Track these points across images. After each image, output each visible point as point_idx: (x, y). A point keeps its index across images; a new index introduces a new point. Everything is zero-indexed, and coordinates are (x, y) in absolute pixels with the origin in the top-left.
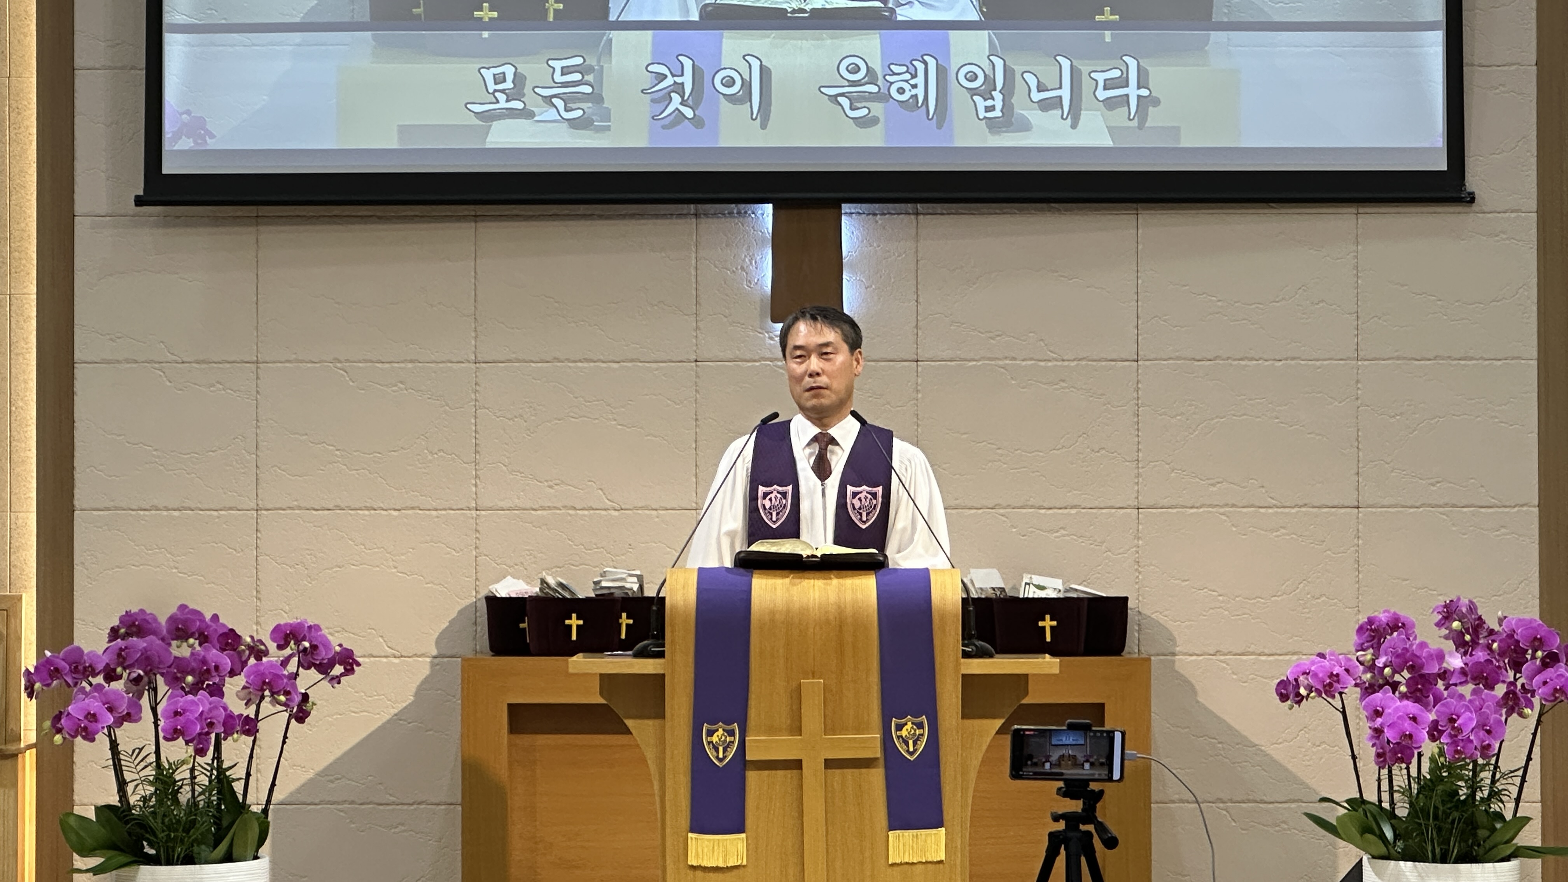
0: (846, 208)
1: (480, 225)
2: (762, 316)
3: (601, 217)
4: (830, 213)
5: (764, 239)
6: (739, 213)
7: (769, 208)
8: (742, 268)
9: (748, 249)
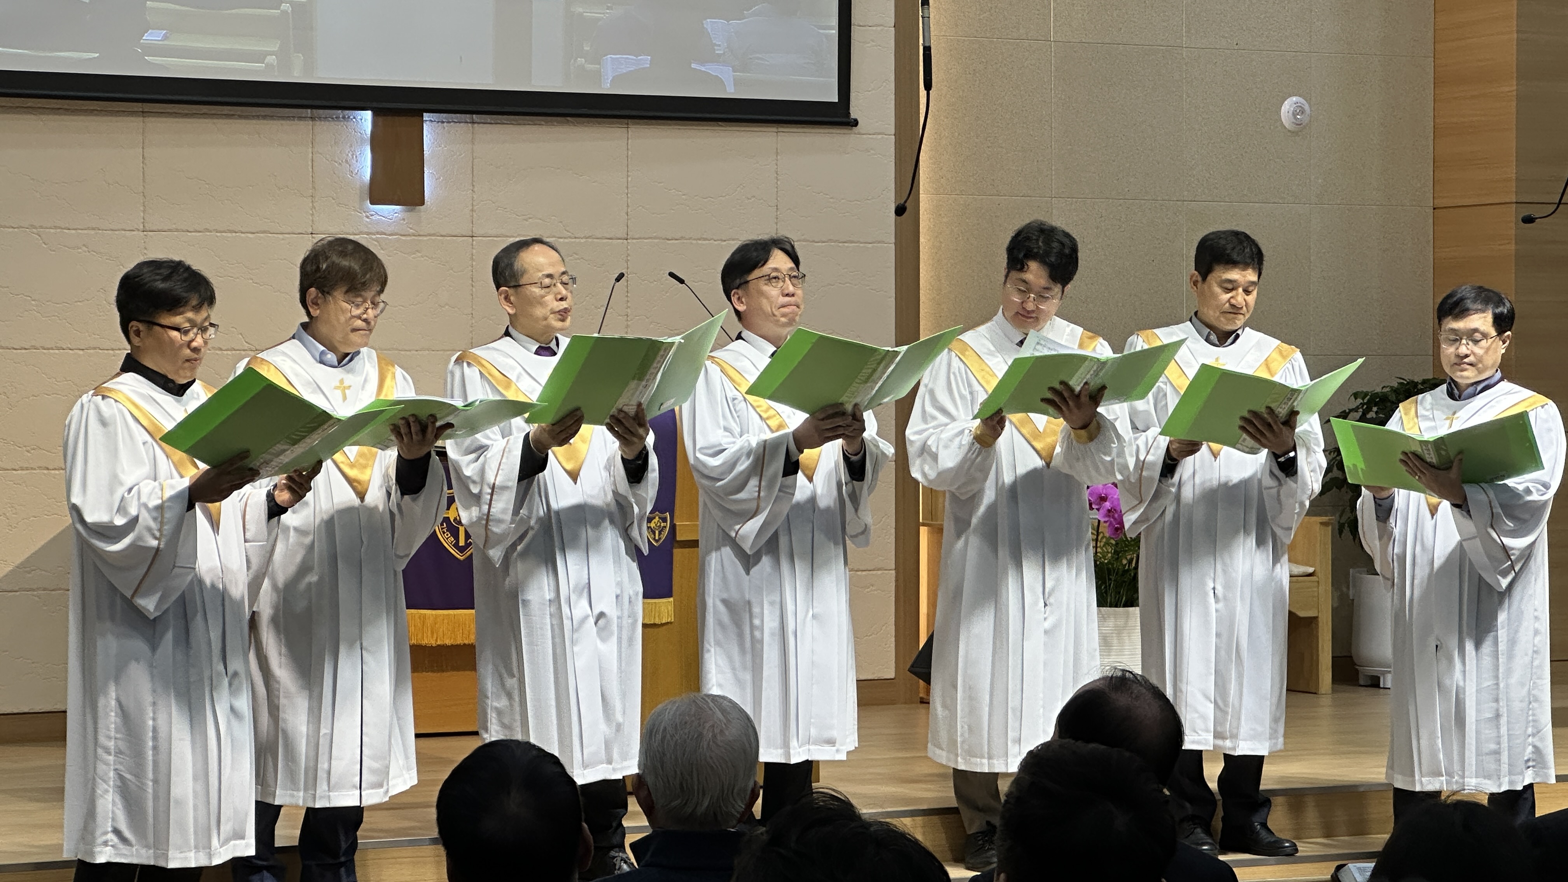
0: (426, 116)
1: (147, 119)
2: (362, 200)
3: (241, 117)
4: (416, 119)
5: (362, 139)
6: (344, 117)
7: (368, 115)
8: (346, 161)
9: (351, 146)
